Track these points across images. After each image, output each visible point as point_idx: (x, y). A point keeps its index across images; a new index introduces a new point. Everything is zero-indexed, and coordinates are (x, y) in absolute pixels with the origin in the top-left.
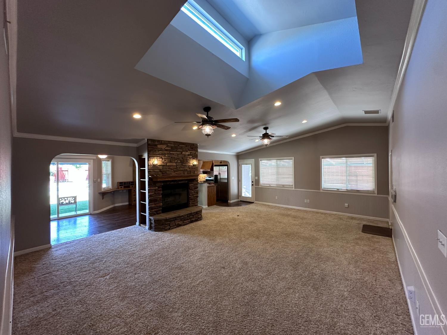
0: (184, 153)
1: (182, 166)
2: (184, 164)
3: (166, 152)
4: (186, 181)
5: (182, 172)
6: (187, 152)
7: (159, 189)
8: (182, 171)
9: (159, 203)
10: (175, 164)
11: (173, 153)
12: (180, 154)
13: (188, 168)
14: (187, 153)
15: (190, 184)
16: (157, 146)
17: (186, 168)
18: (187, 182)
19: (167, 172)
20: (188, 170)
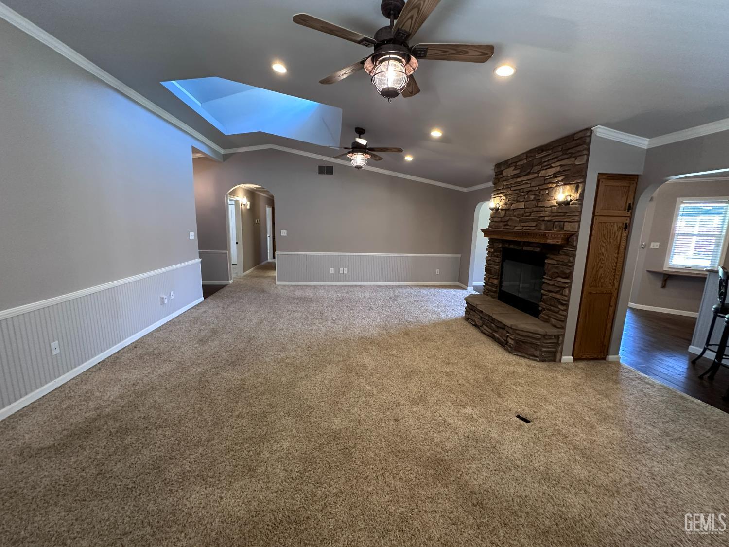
0: (543, 173)
1: (534, 209)
2: (540, 204)
3: (511, 181)
4: (536, 247)
5: (534, 224)
6: (552, 167)
7: (495, 254)
8: (533, 220)
9: (494, 278)
10: (522, 205)
11: (522, 179)
12: (535, 178)
13: (548, 214)
14: (551, 172)
15: (547, 258)
16: (502, 174)
17: (543, 213)
18: (538, 250)
19: (510, 223)
20: (546, 219)
